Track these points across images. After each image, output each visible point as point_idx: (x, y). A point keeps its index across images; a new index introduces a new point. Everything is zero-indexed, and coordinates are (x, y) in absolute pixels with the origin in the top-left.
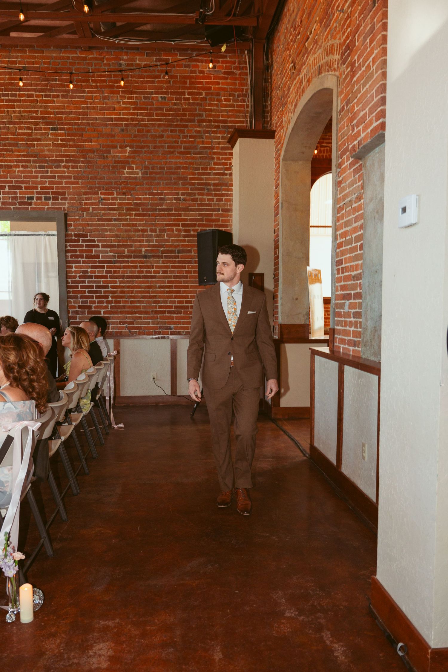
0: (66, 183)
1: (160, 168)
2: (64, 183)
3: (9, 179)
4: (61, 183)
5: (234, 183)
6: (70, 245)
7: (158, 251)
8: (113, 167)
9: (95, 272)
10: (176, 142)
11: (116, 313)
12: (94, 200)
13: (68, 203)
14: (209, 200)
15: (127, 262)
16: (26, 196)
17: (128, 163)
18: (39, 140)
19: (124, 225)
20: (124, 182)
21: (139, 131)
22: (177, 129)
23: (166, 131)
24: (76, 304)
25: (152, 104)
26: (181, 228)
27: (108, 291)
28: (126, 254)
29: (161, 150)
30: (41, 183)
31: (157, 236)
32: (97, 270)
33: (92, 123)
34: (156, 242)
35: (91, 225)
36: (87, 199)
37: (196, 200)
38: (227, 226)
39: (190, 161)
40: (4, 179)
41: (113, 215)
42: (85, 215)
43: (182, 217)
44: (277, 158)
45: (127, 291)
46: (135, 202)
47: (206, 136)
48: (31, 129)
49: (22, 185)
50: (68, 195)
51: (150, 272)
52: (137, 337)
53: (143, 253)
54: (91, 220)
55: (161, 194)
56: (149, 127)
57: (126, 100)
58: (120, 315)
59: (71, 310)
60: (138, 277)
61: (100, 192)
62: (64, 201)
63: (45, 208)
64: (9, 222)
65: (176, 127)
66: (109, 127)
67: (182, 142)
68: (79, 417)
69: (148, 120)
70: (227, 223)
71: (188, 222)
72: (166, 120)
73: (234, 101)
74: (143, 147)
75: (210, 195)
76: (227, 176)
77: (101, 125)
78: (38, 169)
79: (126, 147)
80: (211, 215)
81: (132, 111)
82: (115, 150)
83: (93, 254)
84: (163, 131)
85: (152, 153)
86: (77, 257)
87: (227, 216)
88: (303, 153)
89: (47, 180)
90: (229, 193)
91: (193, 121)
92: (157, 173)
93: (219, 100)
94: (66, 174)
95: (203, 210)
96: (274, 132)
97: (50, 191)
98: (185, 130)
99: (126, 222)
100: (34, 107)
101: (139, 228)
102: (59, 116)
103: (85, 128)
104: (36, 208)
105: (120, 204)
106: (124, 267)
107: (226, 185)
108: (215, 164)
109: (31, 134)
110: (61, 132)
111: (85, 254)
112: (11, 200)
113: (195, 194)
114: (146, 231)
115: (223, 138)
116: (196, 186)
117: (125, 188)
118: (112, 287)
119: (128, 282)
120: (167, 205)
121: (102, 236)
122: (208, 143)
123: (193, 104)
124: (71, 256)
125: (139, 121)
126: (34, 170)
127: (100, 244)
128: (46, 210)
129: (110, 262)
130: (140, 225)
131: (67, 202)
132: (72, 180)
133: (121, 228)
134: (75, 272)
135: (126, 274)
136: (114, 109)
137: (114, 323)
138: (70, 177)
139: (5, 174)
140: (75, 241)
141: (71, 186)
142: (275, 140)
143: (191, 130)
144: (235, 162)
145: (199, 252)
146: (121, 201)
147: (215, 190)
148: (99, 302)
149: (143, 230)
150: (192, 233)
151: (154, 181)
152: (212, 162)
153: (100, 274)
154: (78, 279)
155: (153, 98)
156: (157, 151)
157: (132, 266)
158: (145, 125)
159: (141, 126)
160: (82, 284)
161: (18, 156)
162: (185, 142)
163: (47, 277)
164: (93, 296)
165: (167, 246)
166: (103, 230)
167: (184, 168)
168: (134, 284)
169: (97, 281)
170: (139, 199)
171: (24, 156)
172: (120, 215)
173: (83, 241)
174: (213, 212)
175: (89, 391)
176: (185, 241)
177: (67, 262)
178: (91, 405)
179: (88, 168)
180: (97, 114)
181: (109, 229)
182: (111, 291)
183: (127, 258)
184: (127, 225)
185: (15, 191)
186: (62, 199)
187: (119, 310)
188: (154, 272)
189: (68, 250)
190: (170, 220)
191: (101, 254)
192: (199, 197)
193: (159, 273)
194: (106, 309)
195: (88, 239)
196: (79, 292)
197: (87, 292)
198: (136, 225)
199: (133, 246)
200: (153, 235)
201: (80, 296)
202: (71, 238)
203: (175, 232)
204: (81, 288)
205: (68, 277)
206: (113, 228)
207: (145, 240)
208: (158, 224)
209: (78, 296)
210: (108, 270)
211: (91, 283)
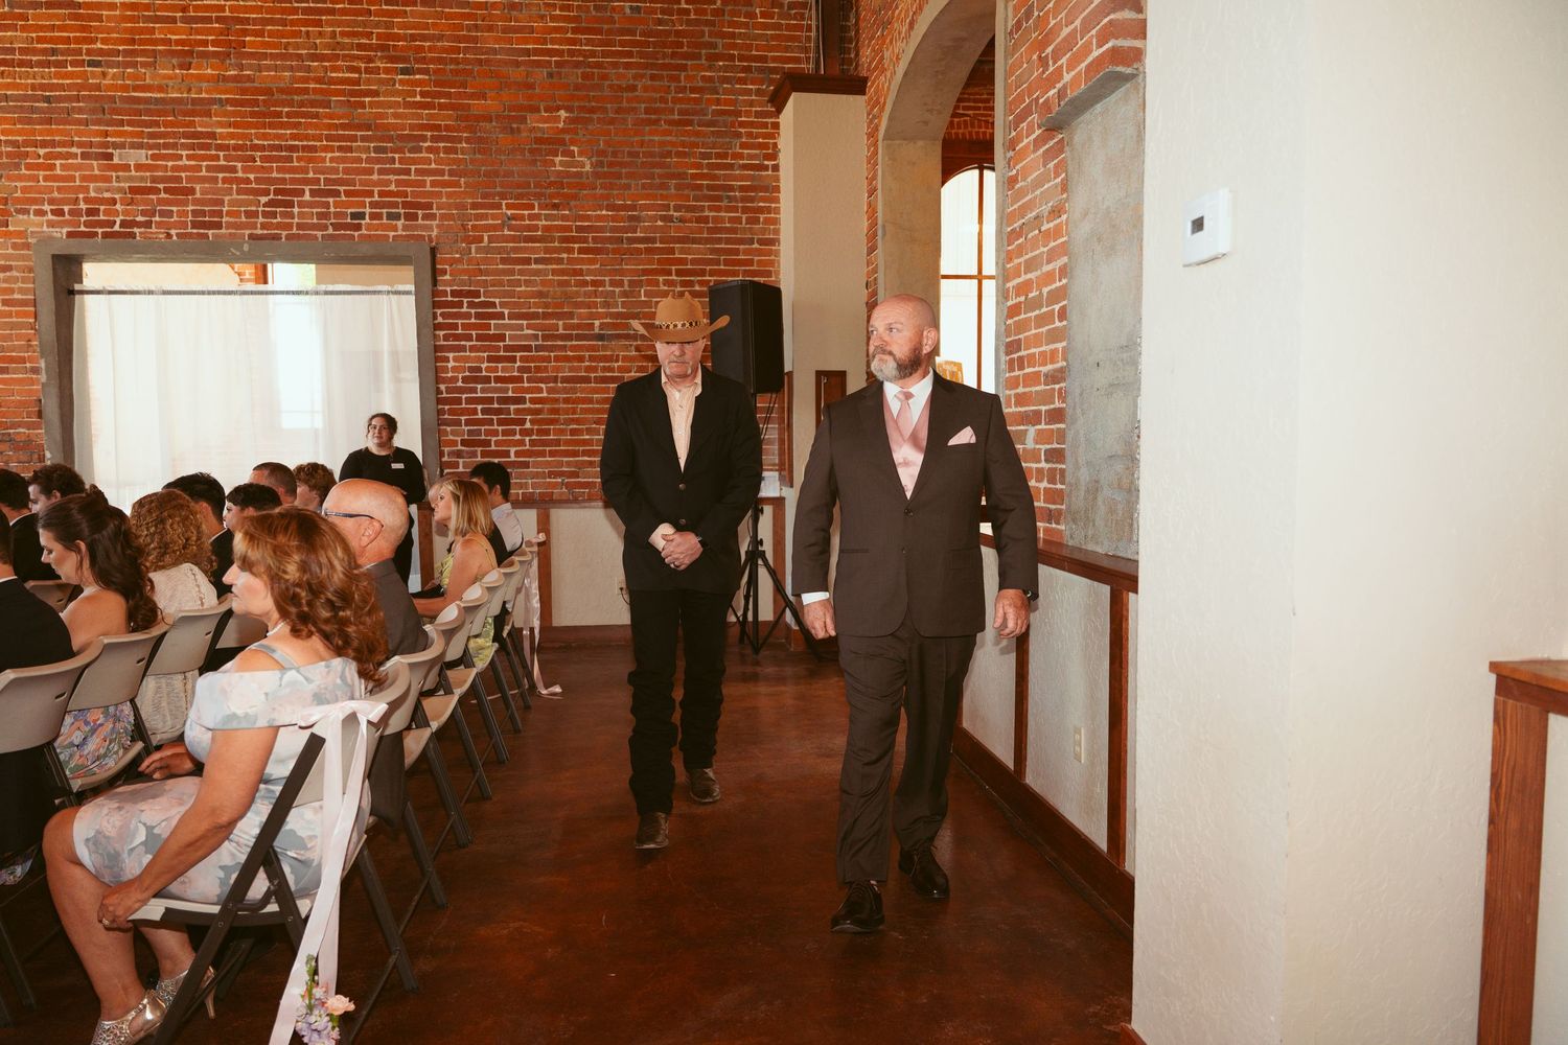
0: (433, 184)
1: (630, 154)
2: (428, 184)
3: (311, 175)
4: (422, 184)
5: (782, 185)
6: (442, 315)
8: (532, 151)
9: (496, 370)
10: (663, 100)
11: (542, 454)
12: (492, 219)
13: (438, 226)
14: (731, 220)
15: (564, 348)
16: (349, 211)
17: (562, 142)
18: (376, 93)
19: (554, 272)
20: (555, 182)
21: (585, 76)
22: (665, 73)
23: (642, 76)
24: (457, 436)
25: (611, 20)
26: (675, 278)
27: (524, 409)
28: (561, 331)
29: (630, 118)
30: (379, 183)
31: (625, 294)
32: (500, 365)
33: (487, 60)
34: (622, 308)
35: (487, 273)
36: (478, 217)
37: (705, 220)
38: (769, 273)
39: (692, 139)
40: (301, 176)
41: (533, 250)
42: (473, 250)
43: (677, 256)
44: (872, 134)
45: (563, 409)
46: (578, 224)
47: (724, 88)
48: (357, 70)
49: (339, 188)
50: (438, 209)
51: (611, 369)
52: (587, 504)
53: (597, 331)
54: (486, 261)
55: (633, 208)
56: (606, 68)
57: (558, 12)
58: (549, 459)
59: (446, 449)
60: (587, 380)
61: (504, 202)
62: (428, 222)
63: (388, 236)
64: (313, 266)
65: (662, 70)
66: (522, 68)
67: (675, 101)
68: (468, 677)
69: (605, 54)
70: (771, 266)
71: (688, 267)
72: (641, 55)
73: (781, 16)
74: (592, 110)
75: (735, 209)
76: (768, 170)
77: (506, 63)
78: (373, 155)
79: (558, 109)
80: (736, 252)
81: (569, 35)
82: (537, 115)
83: (491, 333)
84: (635, 77)
85: (612, 122)
86: (457, 337)
87: (769, 253)
88: (926, 123)
89: (393, 177)
90: (773, 205)
91: (697, 57)
92: (622, 165)
93: (752, 15)
94: (433, 166)
95: (719, 240)
96: (865, 80)
97: (399, 200)
98: (680, 75)
99: (559, 267)
100: (364, 24)
101: (588, 278)
102: (417, 43)
103: (473, 69)
104: (370, 236)
105: (546, 229)
106: (557, 359)
107: (765, 189)
108: (744, 146)
109: (357, 82)
110: (422, 77)
111: (474, 333)
112: (317, 219)
113: (702, 209)
114: (602, 283)
115: (759, 92)
116: (705, 192)
117: (558, 195)
118: (533, 401)
119: (565, 390)
120: (645, 229)
121: (511, 294)
122: (727, 102)
123: (697, 22)
124: (446, 338)
125: (584, 56)
126: (364, 156)
127: (506, 312)
128: (391, 240)
129: (528, 348)
130: (590, 272)
131: (434, 223)
132: (446, 178)
133: (550, 277)
134: (454, 369)
135: (560, 375)
136: (532, 30)
137: (536, 475)
138: (441, 173)
139: (302, 164)
140: (452, 305)
141: (444, 190)
142: (866, 97)
143: (694, 77)
144: (786, 142)
146: (549, 223)
147: (743, 200)
148: (505, 433)
149: (595, 283)
150: (697, 288)
151: (618, 182)
152: (737, 142)
153: (507, 375)
154: (460, 384)
155: (614, 9)
156: (623, 119)
157: (574, 356)
158: (599, 65)
159: (590, 67)
160: (469, 395)
161: (330, 127)
162: (680, 100)
163: (398, 380)
164: (493, 420)
166: (511, 283)
167: (679, 154)
168: (578, 395)
169: (501, 388)
170: (588, 218)
171: (344, 127)
172: (547, 250)
173: (471, 305)
174: (740, 244)
175: (490, 620)
177: (437, 349)
178: (494, 649)
179: (479, 152)
180: (498, 40)
181: (525, 280)
182: (529, 409)
183: (562, 341)
184: (562, 272)
185: (324, 199)
186: (425, 217)
187: (548, 449)
188: (620, 369)
189: (439, 323)
190: (650, 262)
191: (507, 333)
192: (711, 214)
193: (631, 371)
194: (520, 447)
195: (481, 302)
196: (464, 412)
197: (479, 411)
198: (580, 272)
199: (575, 317)
200: (617, 294)
201: (466, 420)
202: (444, 299)
203: (663, 287)
204: (466, 404)
205: (440, 380)
206: (532, 278)
207: (601, 302)
208: (627, 269)
209: (461, 420)
210: (523, 366)
211: (488, 393)
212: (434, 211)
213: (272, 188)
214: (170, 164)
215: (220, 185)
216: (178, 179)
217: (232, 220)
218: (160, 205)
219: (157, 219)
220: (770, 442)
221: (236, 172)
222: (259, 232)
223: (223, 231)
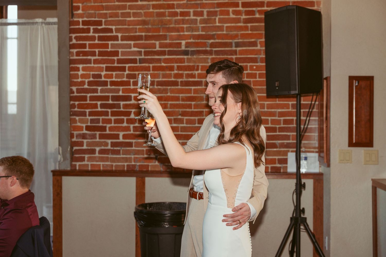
6: (76, 38)
7: (205, 45)
9: (111, 76)
11: (142, 137)
15: (159, 61)
19: (155, 7)
24: (83, 123)
26: (240, 8)
27: (130, 105)
28: (158, 48)
31: (203, 21)
32: (114, 73)
34: (202, 31)
35: (107, 8)
38: (312, 3)
51: (193, 76)
53: (183, 48)
59: (75, 133)
60: (175, 83)
83: (109, 50)
86: (85, 54)
99: (158, 2)
101: (178, 10)
106: (155, 68)
111: (97, 50)
114: (188, 14)
121: (123, 23)
124: (78, 54)
127: (120, 35)
129: (134, 61)
130: (179, 6)
133: (151, 10)
134: (83, 76)
140: (83, 31)
145: (267, 44)
148: (116, 121)
149: (182, 14)
150: (257, 16)
153: (119, 80)
154: (86, 86)
157: (167, 67)
160: (92, 94)
164: (108, 112)
165: (219, 37)
166: (123, 15)
168: (169, 94)
169: (114, 89)
173: (96, 31)
176: (246, 28)
177: (72, 62)
181: (133, 13)
182: (134, 104)
183: (158, 56)
184: (159, 6)
189: (74, 44)
191: (120, 50)
194: (126, 131)
195: (103, 28)
196: (88, 106)
197: (99, 106)
198: (172, 6)
199: (168, 38)
200: (198, 21)
201: (89, 112)
202: (77, 27)
203: (232, 16)
204: (90, 101)
205: (72, 84)
206: (139, 11)
207: (186, 27)
208: (206, 3)
209: (86, 112)
210: (130, 74)
211: (105, 93)
220: (311, 130)
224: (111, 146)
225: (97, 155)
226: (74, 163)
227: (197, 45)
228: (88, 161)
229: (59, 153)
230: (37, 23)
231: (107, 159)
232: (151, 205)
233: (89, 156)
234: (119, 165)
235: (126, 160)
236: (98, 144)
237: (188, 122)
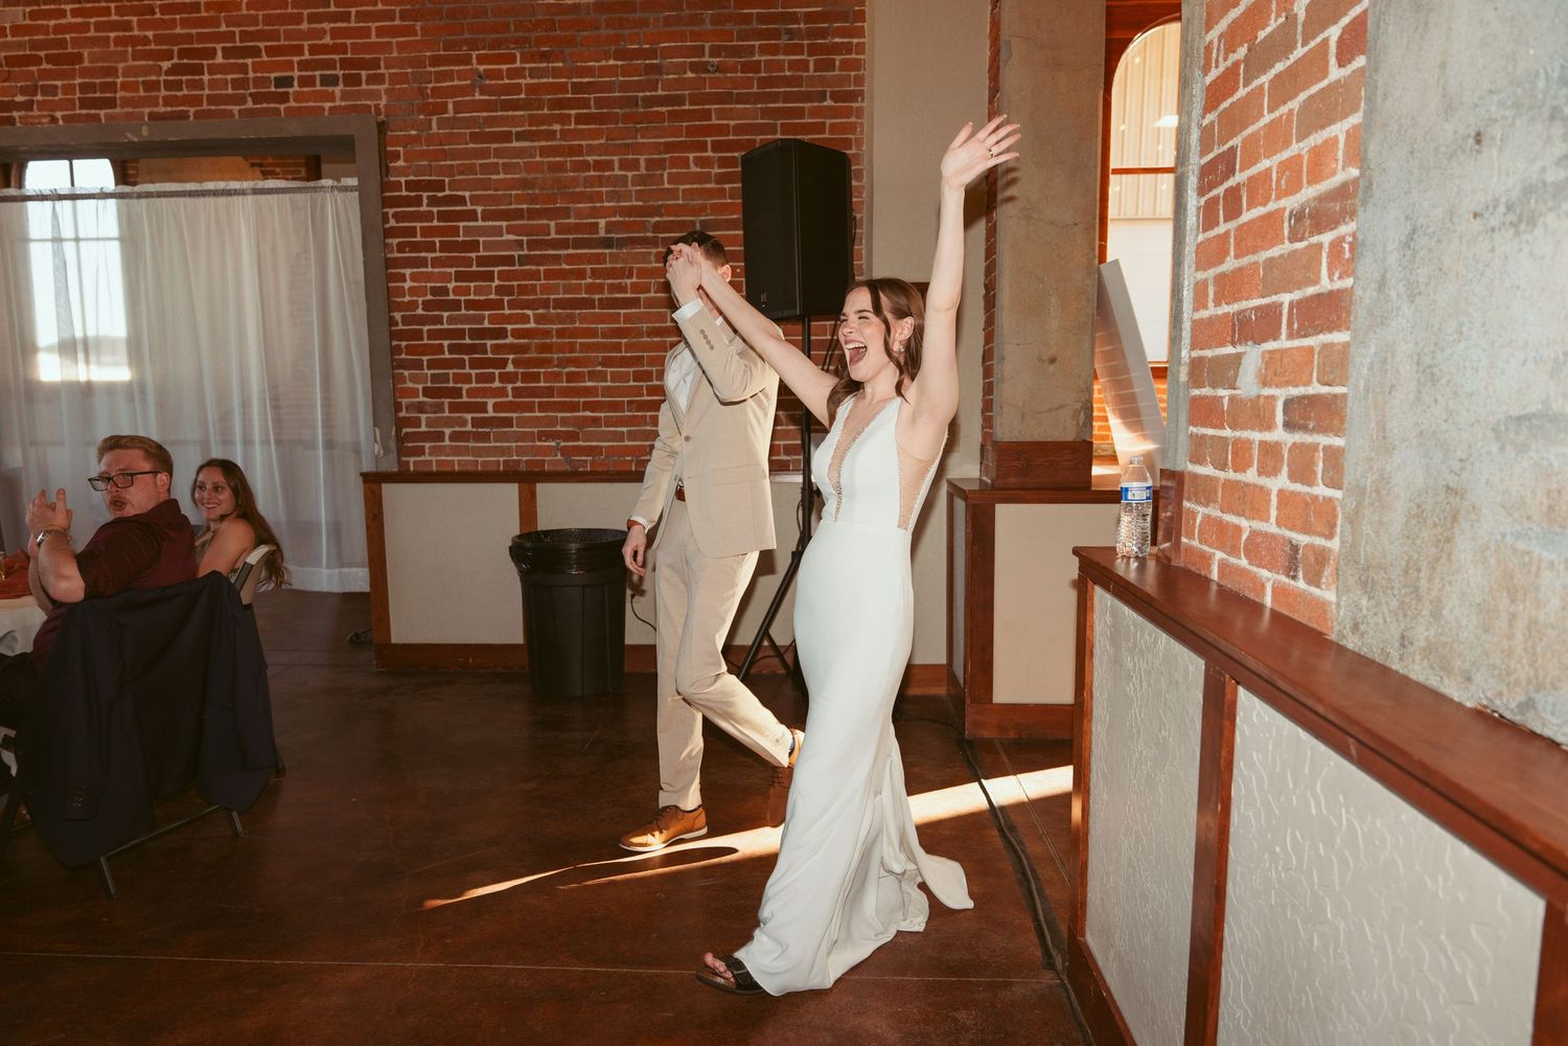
0: (381, 32)
2: (374, 32)
3: (223, 28)
4: (366, 32)
6: (395, 215)
7: (642, 226)
9: (467, 291)
11: (530, 407)
12: (459, 79)
13: (388, 91)
14: (793, 65)
15: (557, 259)
16: (273, 75)
19: (544, 151)
20: (543, 21)
24: (419, 383)
26: (710, 153)
27: (505, 345)
28: (553, 235)
30: (312, 34)
31: (641, 180)
32: (472, 285)
34: (637, 200)
35: (454, 155)
36: (441, 76)
37: (755, 67)
38: (846, 144)
40: (210, 30)
41: (514, 121)
42: (434, 125)
43: (714, 122)
45: (557, 344)
46: (575, 80)
49: (259, 44)
50: (387, 68)
51: (621, 288)
52: (588, 477)
53: (602, 233)
54: (451, 139)
55: (652, 54)
58: (540, 415)
59: (404, 401)
60: (588, 303)
61: (474, 54)
62: (375, 87)
63: (323, 109)
70: (848, 134)
71: (731, 138)
75: (798, 49)
80: (800, 113)
83: (460, 239)
86: (416, 247)
87: (848, 113)
89: (327, 26)
90: (855, 41)
94: (380, 6)
95: (775, 97)
97: (336, 57)
99: (550, 143)
101: (589, 158)
104: (300, 109)
105: (532, 89)
106: (549, 274)
111: (437, 240)
112: (233, 89)
113: (750, 50)
114: (608, 165)
117: (547, 41)
118: (517, 334)
119: (559, 319)
120: (668, 85)
121: (485, 185)
124: (401, 248)
127: (479, 209)
128: (327, 113)
129: (509, 260)
130: (592, 150)
131: (382, 87)
132: (397, 22)
133: (538, 159)
134: (413, 291)
135: (553, 297)
137: (522, 437)
138: (390, 16)
139: (212, 13)
140: (407, 201)
141: (394, 40)
146: (536, 81)
147: (811, 34)
149: (599, 165)
151: (630, 16)
153: (482, 298)
154: (420, 311)
157: (571, 271)
160: (432, 327)
164: (464, 360)
165: (670, 210)
166: (485, 169)
168: (577, 325)
169: (474, 316)
170: (589, 71)
172: (533, 120)
173: (433, 201)
174: (804, 102)
176: (721, 193)
177: (390, 263)
181: (503, 164)
182: (512, 345)
183: (555, 249)
184: (553, 151)
185: (241, 61)
186: (371, 80)
187: (537, 400)
188: (635, 288)
189: (392, 228)
190: (677, 132)
191: (481, 239)
192: (763, 58)
193: (650, 292)
194: (500, 397)
195: (446, 196)
196: (426, 350)
197: (446, 349)
198: (578, 150)
199: (572, 214)
200: (630, 179)
201: (428, 360)
202: (397, 194)
203: (694, 169)
204: (429, 339)
205: (392, 307)
206: (514, 161)
207: (607, 192)
208: (644, 143)
209: (422, 361)
210: (503, 285)
211: (457, 324)
212: (382, 71)
213: (176, 48)
214: (52, 23)
215: (112, 48)
216: (62, 44)
217: (128, 95)
218: (42, 80)
219: (39, 98)
221: (131, 29)
222: (162, 109)
223: (118, 110)
224: (473, 427)
225: (447, 442)
226: (404, 459)
227: (627, 227)
228: (431, 454)
229: (376, 441)
230: (323, 187)
231: (466, 452)
232: (547, 533)
233: (432, 444)
234: (489, 461)
235: (503, 451)
236: (447, 423)
237: (615, 377)
